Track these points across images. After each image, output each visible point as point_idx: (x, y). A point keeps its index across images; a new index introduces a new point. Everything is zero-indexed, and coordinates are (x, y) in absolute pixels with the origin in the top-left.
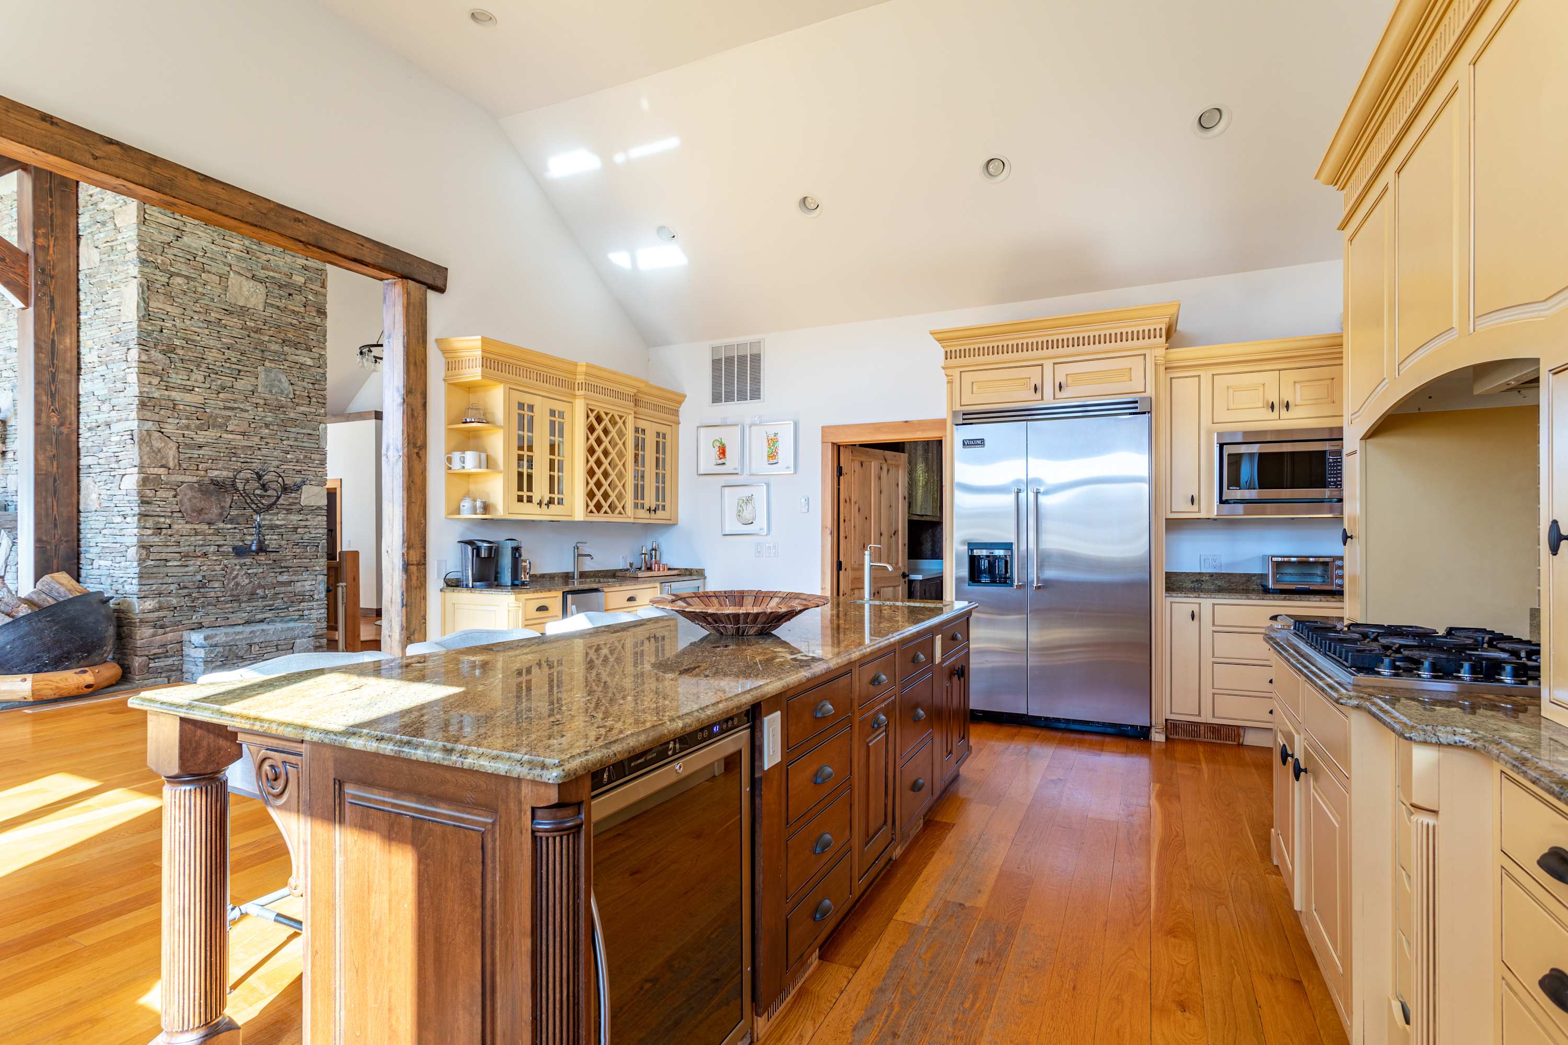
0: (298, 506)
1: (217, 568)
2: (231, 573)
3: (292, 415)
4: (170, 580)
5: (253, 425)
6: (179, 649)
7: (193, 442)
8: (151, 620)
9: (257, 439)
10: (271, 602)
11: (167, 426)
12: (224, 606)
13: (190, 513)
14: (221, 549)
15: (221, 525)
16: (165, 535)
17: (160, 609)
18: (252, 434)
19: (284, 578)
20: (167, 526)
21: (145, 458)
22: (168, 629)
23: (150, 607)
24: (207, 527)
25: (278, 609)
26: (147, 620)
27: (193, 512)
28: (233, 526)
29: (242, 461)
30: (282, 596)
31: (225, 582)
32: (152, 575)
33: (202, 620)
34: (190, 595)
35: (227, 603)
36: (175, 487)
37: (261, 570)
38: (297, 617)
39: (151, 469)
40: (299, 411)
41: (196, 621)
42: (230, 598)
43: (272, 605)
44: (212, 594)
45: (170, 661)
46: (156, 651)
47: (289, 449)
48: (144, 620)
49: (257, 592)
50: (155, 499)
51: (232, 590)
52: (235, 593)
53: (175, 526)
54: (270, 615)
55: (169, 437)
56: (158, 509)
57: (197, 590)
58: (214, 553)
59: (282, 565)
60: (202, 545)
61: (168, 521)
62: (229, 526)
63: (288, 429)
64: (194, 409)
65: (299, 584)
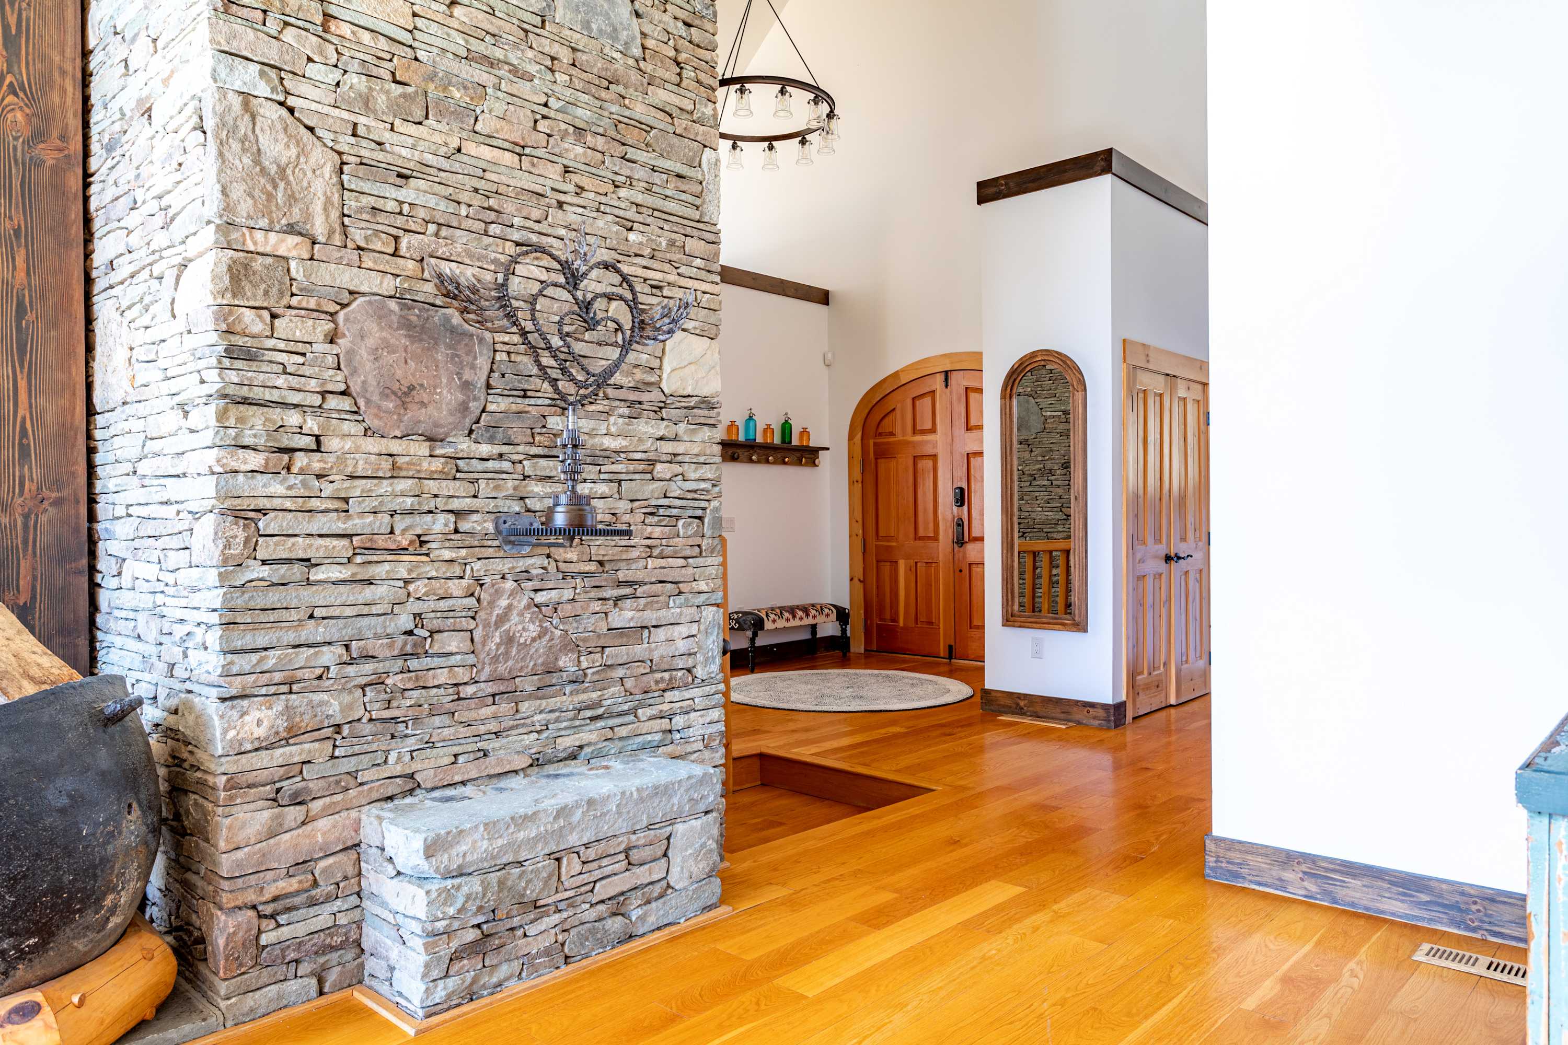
0: (655, 395)
1: (456, 587)
2: (492, 604)
3: (639, 111)
4: (319, 632)
5: (543, 126)
6: (351, 871)
7: (381, 156)
8: (263, 776)
9: (554, 172)
10: (595, 695)
11: (303, 88)
12: (473, 715)
13: (375, 398)
14: (464, 526)
15: (464, 445)
16: (302, 472)
17: (291, 736)
18: (540, 152)
19: (624, 616)
20: (309, 442)
21: (238, 191)
22: (316, 806)
23: (261, 732)
24: (423, 449)
25: (611, 717)
26: (251, 778)
27: (384, 396)
28: (496, 450)
29: (516, 236)
30: (620, 672)
31: (477, 635)
32: (263, 617)
33: (415, 766)
34: (378, 682)
35: (481, 701)
36: (333, 308)
37: (568, 594)
38: (658, 737)
39: (259, 235)
40: (656, 102)
41: (398, 770)
42: (490, 688)
43: (599, 704)
44: (442, 677)
45: (322, 917)
46: (283, 886)
47: (631, 214)
48: (242, 780)
49: (561, 663)
50: (271, 343)
51: (495, 660)
52: (502, 669)
53: (332, 444)
54: (593, 737)
55: (311, 129)
56: (281, 381)
57: (400, 662)
58: (445, 536)
59: (621, 576)
60: (411, 512)
61: (312, 425)
62: (485, 449)
63: (632, 153)
64: (383, 43)
65: (661, 634)
